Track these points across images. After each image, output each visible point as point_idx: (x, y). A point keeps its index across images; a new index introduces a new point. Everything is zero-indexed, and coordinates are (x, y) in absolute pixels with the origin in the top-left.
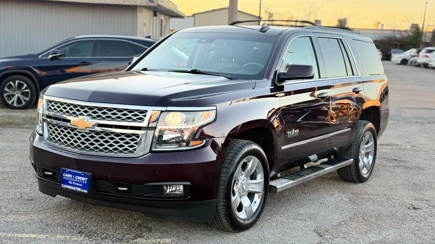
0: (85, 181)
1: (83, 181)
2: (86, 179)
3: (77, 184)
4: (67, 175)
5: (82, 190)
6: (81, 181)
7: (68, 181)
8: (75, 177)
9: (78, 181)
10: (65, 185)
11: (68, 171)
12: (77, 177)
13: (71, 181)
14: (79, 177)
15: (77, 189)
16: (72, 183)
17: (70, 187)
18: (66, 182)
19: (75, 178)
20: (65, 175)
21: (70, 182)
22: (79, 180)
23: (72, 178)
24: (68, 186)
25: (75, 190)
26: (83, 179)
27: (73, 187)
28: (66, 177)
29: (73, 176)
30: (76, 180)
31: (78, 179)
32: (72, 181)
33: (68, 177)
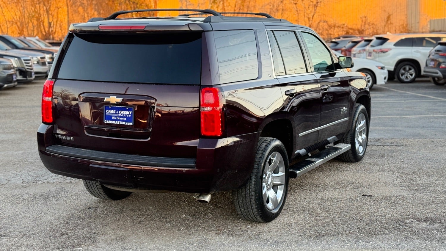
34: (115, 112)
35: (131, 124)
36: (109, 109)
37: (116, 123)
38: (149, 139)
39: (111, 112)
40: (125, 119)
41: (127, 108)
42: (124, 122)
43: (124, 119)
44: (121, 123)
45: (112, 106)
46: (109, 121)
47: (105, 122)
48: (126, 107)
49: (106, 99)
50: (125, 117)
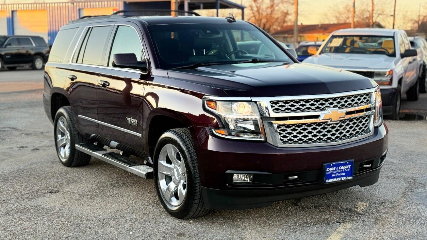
0: (349, 168)
1: (346, 169)
2: (350, 166)
3: (341, 174)
4: (330, 169)
5: (347, 178)
6: (344, 170)
7: (331, 174)
8: (338, 168)
9: (342, 171)
10: (329, 180)
11: (333, 165)
12: (340, 168)
13: (333, 173)
14: (343, 167)
15: (342, 179)
16: (335, 175)
17: (335, 180)
18: (330, 177)
19: (338, 170)
20: (328, 170)
21: (333, 175)
22: (343, 169)
23: (336, 170)
24: (333, 179)
25: (340, 180)
26: (347, 167)
27: (337, 179)
28: (330, 171)
29: (336, 168)
30: (339, 171)
31: (341, 170)
32: (335, 174)
33: (332, 171)
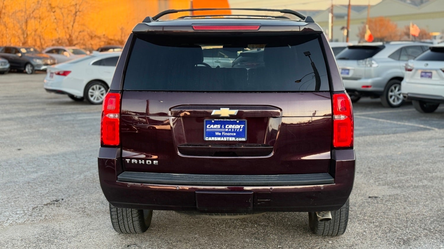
34: (220, 127)
35: (244, 139)
36: (211, 124)
37: (221, 140)
38: (272, 154)
39: (214, 128)
40: (235, 134)
41: (238, 122)
42: (233, 138)
43: (232, 134)
44: (229, 139)
45: (215, 120)
46: (212, 138)
47: (206, 139)
48: (236, 120)
49: (214, 112)
50: (234, 132)
